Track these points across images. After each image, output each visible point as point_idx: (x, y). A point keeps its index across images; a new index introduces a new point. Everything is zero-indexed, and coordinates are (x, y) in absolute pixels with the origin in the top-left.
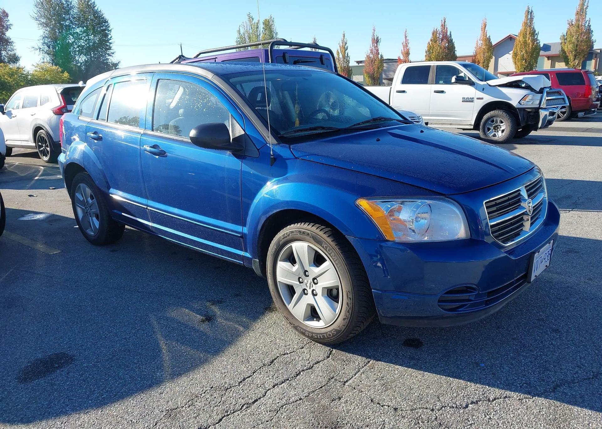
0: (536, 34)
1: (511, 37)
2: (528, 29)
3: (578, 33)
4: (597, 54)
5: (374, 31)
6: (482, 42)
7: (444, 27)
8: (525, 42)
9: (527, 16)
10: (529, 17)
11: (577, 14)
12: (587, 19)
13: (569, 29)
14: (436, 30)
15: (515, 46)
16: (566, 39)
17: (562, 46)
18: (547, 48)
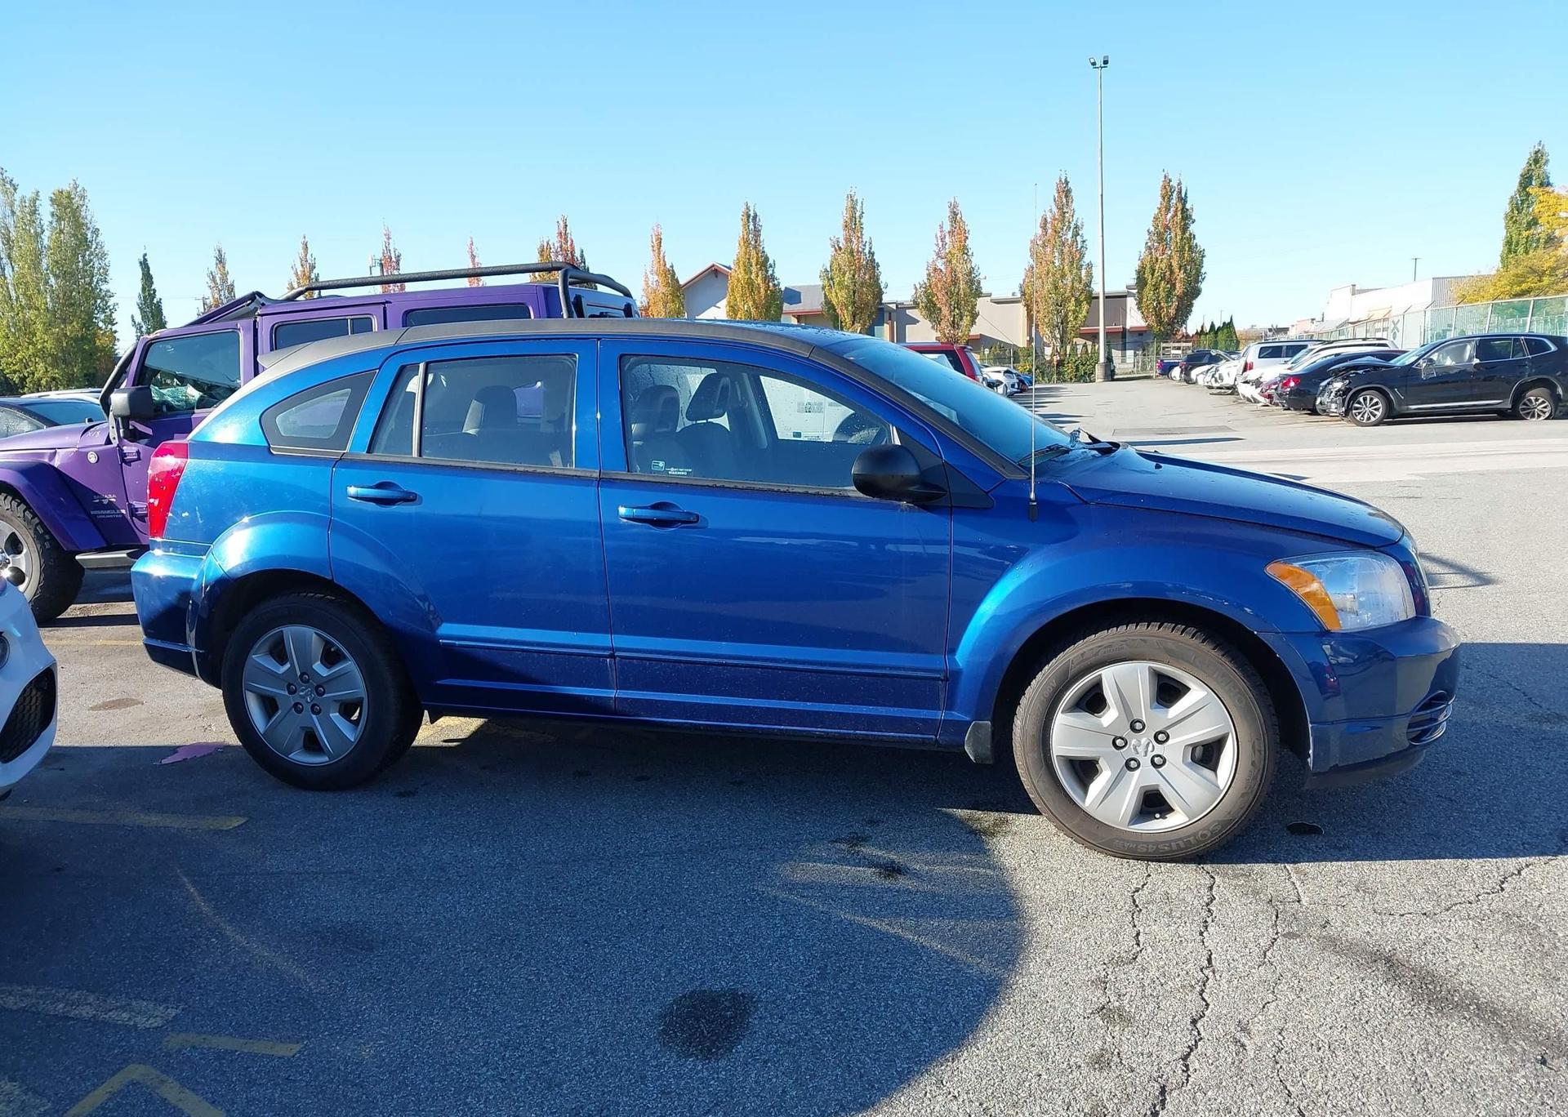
0: (771, 266)
1: (716, 270)
2: (753, 253)
3: (854, 267)
4: (891, 312)
5: (389, 239)
6: (656, 278)
7: (566, 239)
8: (750, 283)
9: (746, 225)
10: (751, 227)
11: (846, 226)
12: (866, 238)
13: (834, 258)
14: (548, 243)
15: (730, 290)
16: (832, 279)
17: (825, 294)
18: (793, 296)
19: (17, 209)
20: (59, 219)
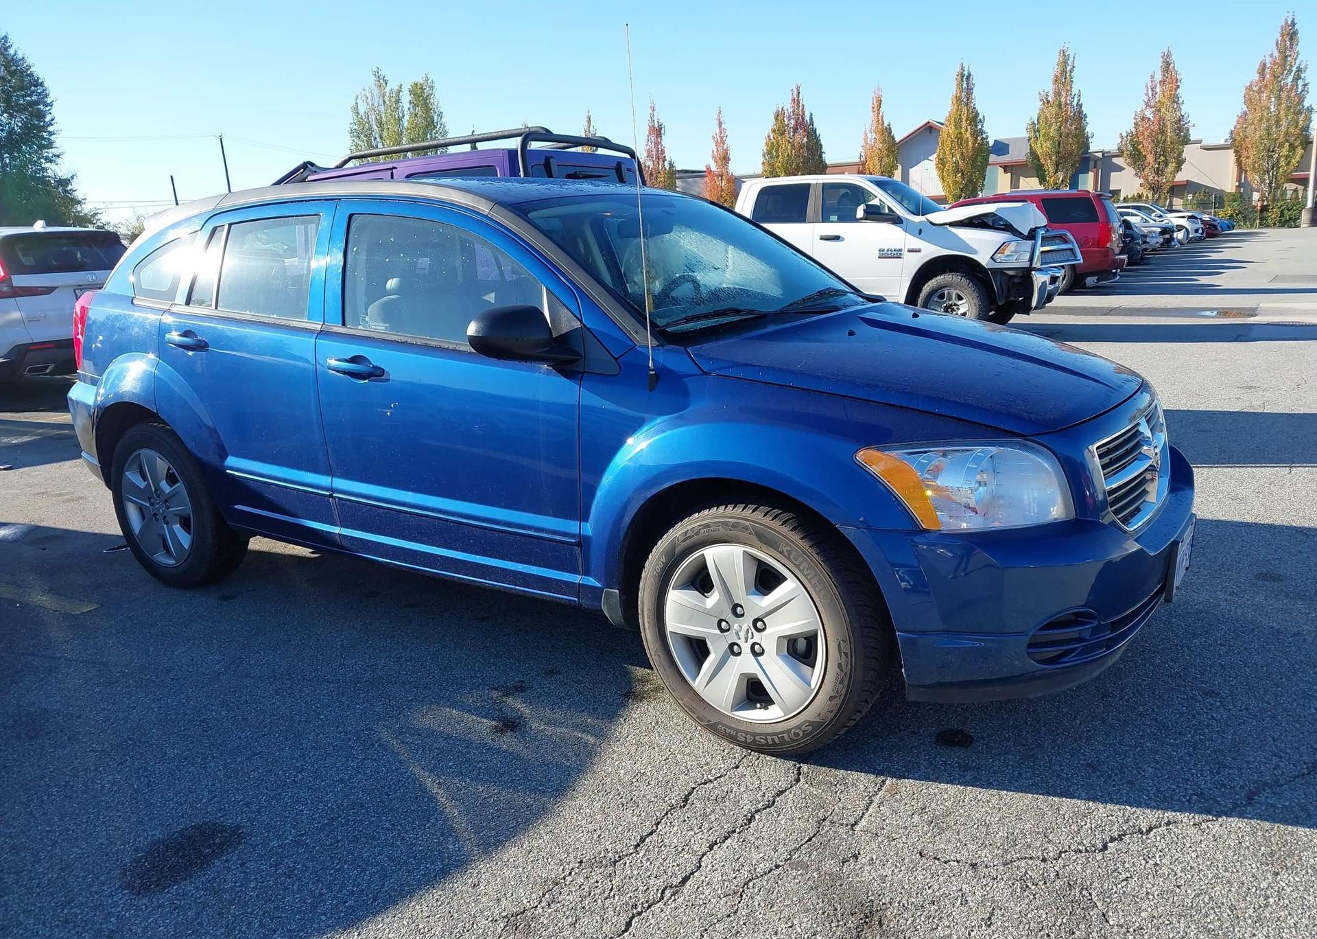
0: (980, 121)
1: (931, 127)
2: (964, 110)
3: (1060, 120)
4: (1096, 160)
5: (653, 110)
6: (874, 136)
7: (798, 104)
8: (959, 137)
9: (960, 85)
10: (965, 85)
11: (1056, 81)
12: (1075, 91)
13: (1042, 110)
14: (782, 109)
15: (940, 145)
16: (1038, 131)
17: (1030, 145)
18: (1001, 148)
19: (387, 99)
20: (415, 106)
